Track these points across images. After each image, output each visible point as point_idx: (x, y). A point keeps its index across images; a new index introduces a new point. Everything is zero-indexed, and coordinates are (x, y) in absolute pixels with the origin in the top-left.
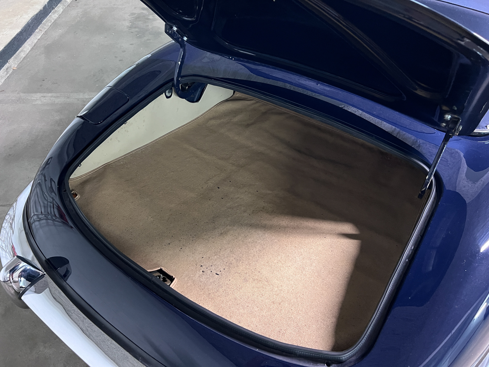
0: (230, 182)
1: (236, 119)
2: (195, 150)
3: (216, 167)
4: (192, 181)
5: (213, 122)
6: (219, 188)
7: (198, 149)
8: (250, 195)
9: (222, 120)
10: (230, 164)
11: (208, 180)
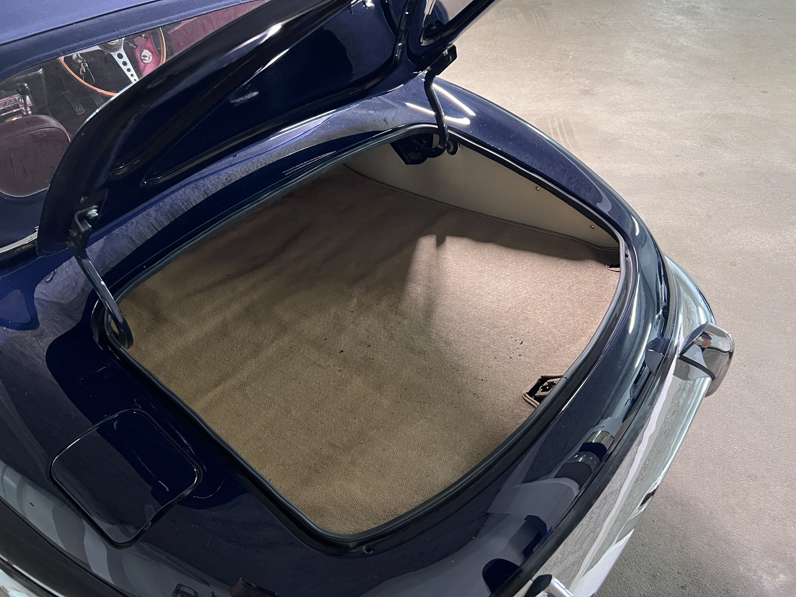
0: (326, 339)
6: (342, 351)
7: (216, 386)
10: (273, 342)
11: (320, 366)
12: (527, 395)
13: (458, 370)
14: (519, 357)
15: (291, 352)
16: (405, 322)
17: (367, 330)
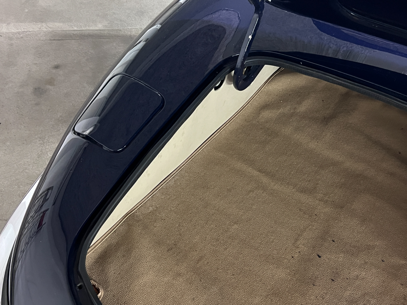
0: (334, 241)
1: (303, 107)
2: (256, 173)
3: (300, 210)
4: (273, 242)
5: (267, 114)
6: (320, 257)
7: (260, 171)
8: (374, 270)
9: (281, 110)
10: (320, 201)
11: (297, 240)
15: (311, 216)
17: (358, 277)
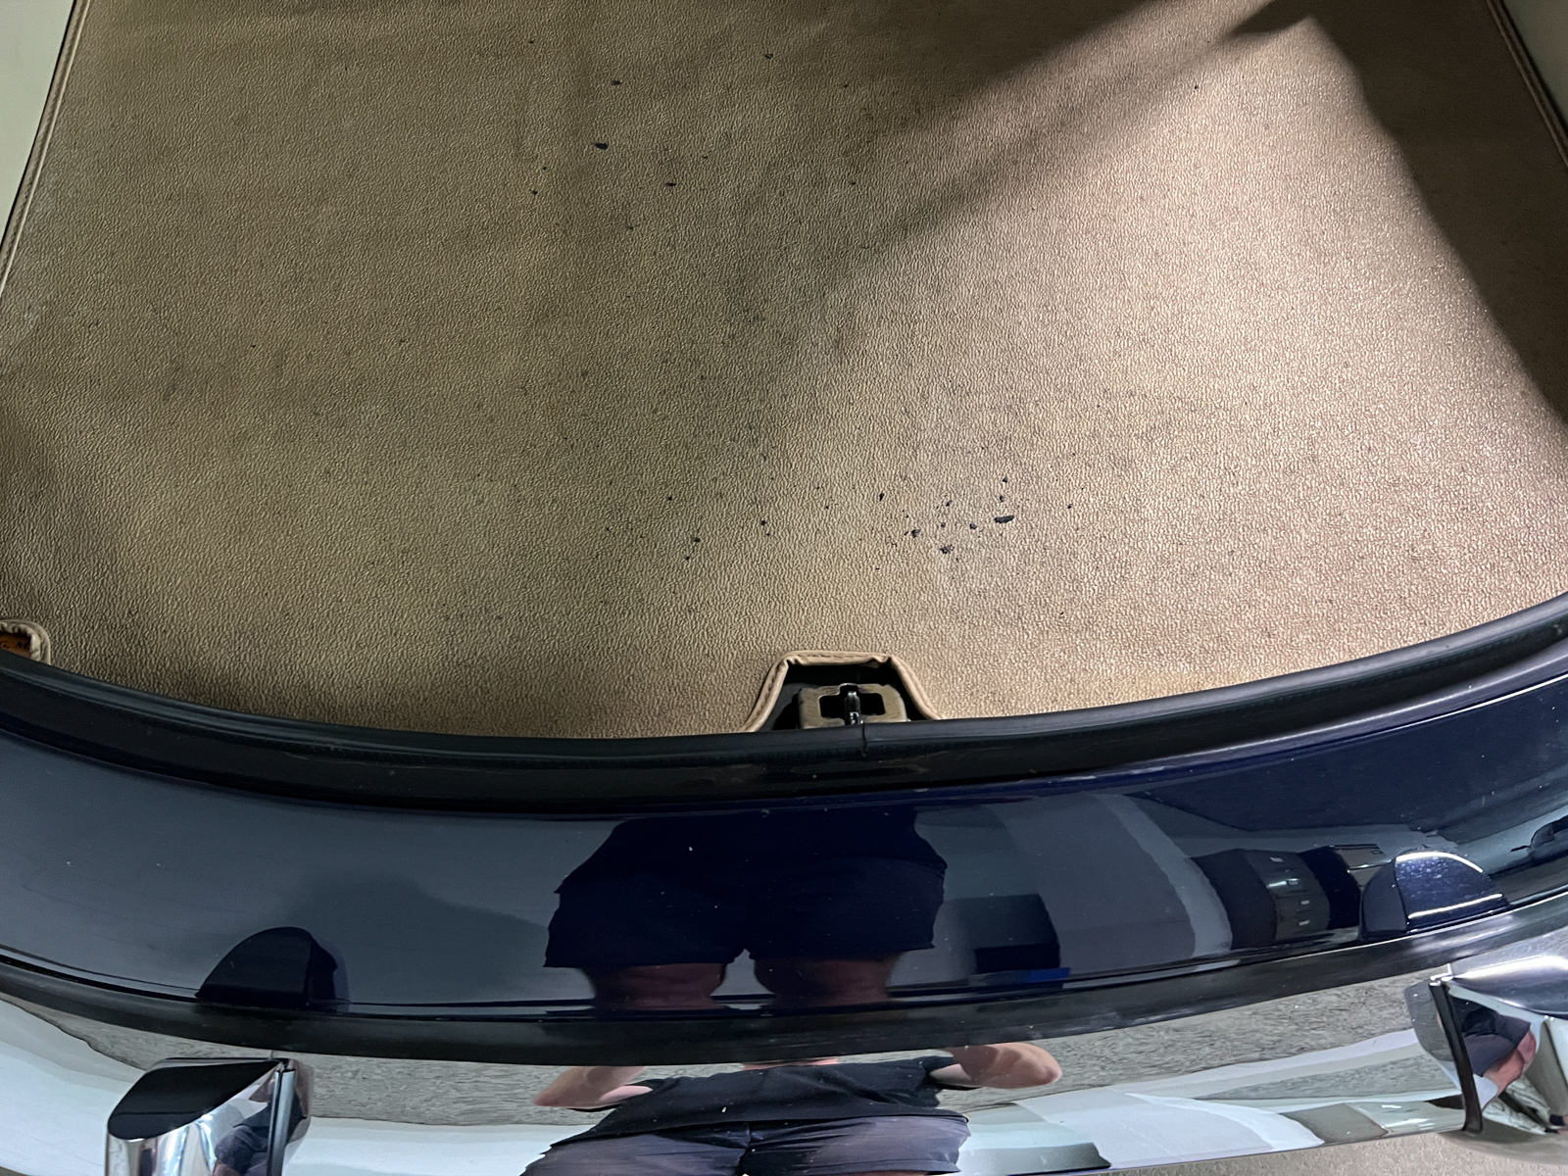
0: (617, 83)
3: (480, 54)
4: (456, 188)
6: (603, 146)
8: (761, 94)
12: (785, 669)
13: (754, 442)
14: (935, 552)
15: (519, 53)
16: (836, 193)
17: (728, 136)
